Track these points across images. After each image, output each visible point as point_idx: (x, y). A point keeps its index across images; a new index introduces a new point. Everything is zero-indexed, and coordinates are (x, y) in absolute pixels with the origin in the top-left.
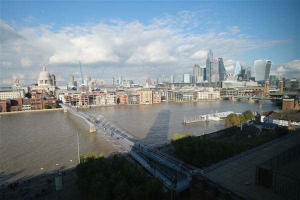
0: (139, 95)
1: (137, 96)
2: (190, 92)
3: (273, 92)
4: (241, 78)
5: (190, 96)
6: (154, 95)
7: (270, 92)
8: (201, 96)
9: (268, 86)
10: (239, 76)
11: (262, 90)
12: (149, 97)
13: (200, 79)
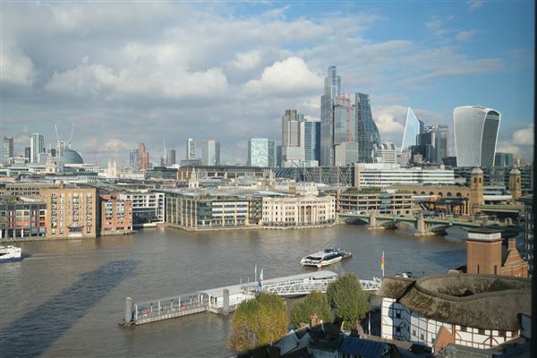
0: (44, 206)
1: (34, 207)
2: (236, 199)
3: (495, 202)
4: (419, 158)
5: (236, 210)
6: (105, 205)
7: (487, 202)
8: (274, 211)
9: (480, 186)
10: (415, 150)
11: (464, 195)
12: (82, 211)
13: (296, 156)
